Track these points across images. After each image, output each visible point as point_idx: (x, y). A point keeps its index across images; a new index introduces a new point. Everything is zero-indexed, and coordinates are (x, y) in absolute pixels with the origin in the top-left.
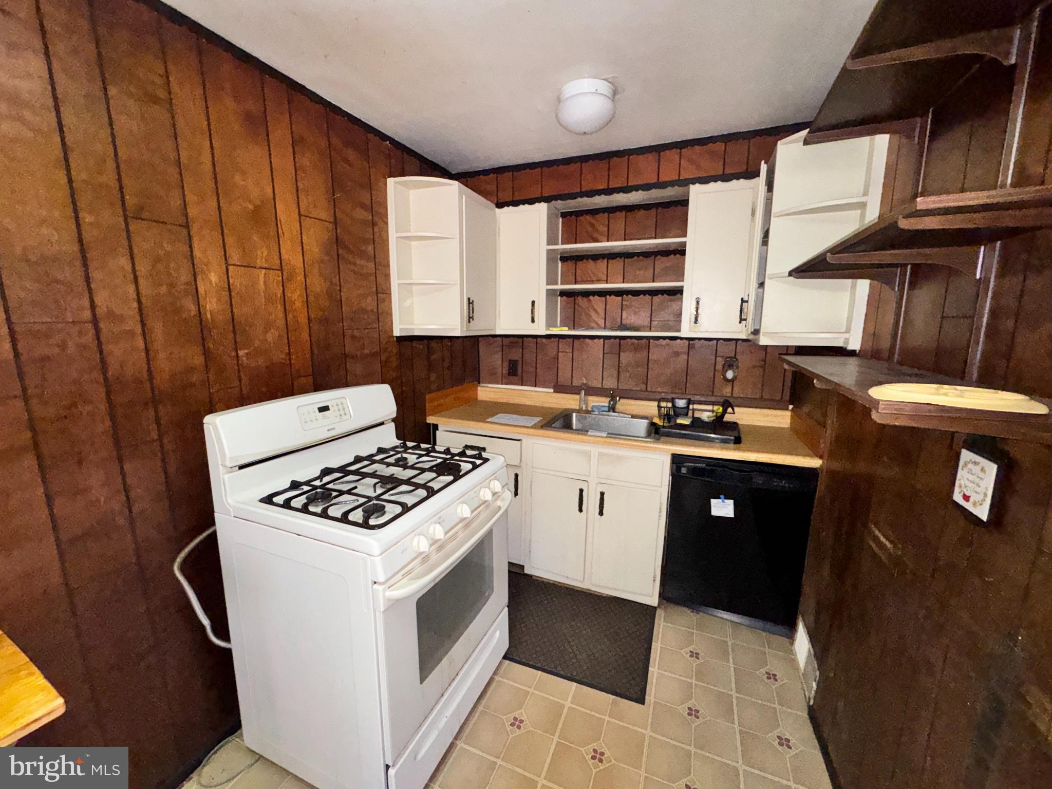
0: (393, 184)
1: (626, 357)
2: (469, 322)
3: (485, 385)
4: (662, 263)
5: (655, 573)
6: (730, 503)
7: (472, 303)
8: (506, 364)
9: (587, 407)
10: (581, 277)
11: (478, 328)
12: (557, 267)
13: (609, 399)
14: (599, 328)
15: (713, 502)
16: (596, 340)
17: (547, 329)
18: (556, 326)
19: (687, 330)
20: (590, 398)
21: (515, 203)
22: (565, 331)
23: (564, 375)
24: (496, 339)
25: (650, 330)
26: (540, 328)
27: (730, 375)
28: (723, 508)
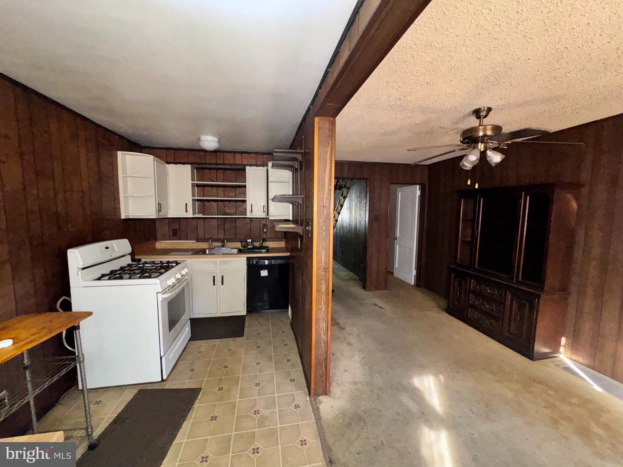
0: (121, 154)
1: (227, 226)
2: (159, 212)
3: (160, 241)
4: (238, 190)
5: (244, 302)
6: (266, 271)
7: (160, 204)
8: (171, 231)
9: (212, 246)
10: (206, 194)
11: (162, 215)
12: (195, 189)
13: (221, 243)
14: (215, 215)
15: (261, 271)
16: (214, 219)
17: (193, 215)
18: (196, 214)
19: (249, 215)
20: (213, 243)
21: (176, 163)
22: (201, 216)
23: (201, 234)
24: (165, 220)
25: (236, 215)
26: (190, 215)
27: (265, 230)
28: (264, 273)
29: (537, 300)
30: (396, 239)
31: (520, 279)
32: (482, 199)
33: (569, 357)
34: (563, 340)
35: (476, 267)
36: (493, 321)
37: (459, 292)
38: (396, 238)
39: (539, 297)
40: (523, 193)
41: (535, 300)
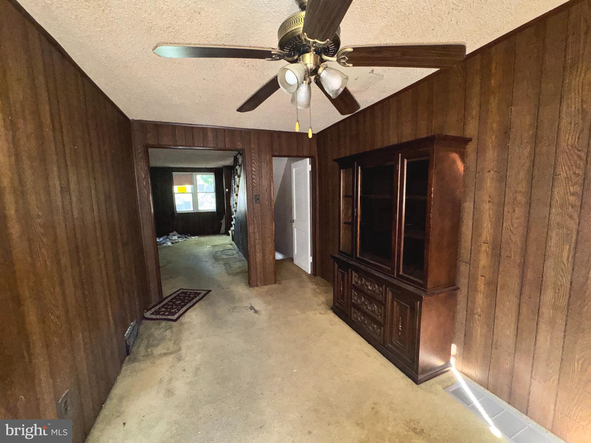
29: (418, 302)
30: (294, 222)
31: (401, 273)
32: (360, 168)
33: (460, 369)
34: (454, 349)
35: (358, 256)
36: (376, 326)
37: (342, 287)
38: (293, 220)
39: (420, 299)
40: (400, 155)
41: (417, 303)
